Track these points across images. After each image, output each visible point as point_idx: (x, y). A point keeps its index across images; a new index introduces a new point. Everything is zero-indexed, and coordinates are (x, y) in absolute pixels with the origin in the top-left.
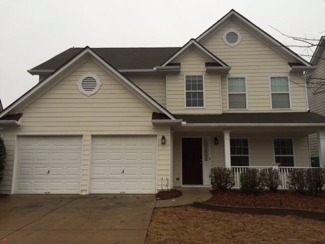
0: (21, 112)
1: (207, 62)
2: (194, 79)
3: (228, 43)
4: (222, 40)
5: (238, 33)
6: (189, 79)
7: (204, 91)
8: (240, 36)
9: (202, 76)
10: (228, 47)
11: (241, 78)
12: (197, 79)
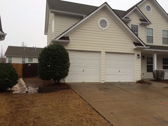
0: (68, 36)
1: (140, 19)
2: (135, 27)
3: (147, 11)
4: (144, 9)
5: (151, 7)
6: (132, 26)
7: (139, 33)
8: (151, 8)
9: (138, 26)
10: (147, 13)
11: (151, 29)
12: (136, 27)
